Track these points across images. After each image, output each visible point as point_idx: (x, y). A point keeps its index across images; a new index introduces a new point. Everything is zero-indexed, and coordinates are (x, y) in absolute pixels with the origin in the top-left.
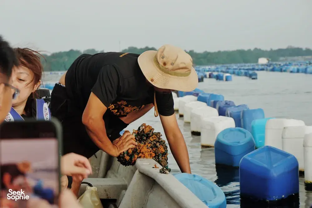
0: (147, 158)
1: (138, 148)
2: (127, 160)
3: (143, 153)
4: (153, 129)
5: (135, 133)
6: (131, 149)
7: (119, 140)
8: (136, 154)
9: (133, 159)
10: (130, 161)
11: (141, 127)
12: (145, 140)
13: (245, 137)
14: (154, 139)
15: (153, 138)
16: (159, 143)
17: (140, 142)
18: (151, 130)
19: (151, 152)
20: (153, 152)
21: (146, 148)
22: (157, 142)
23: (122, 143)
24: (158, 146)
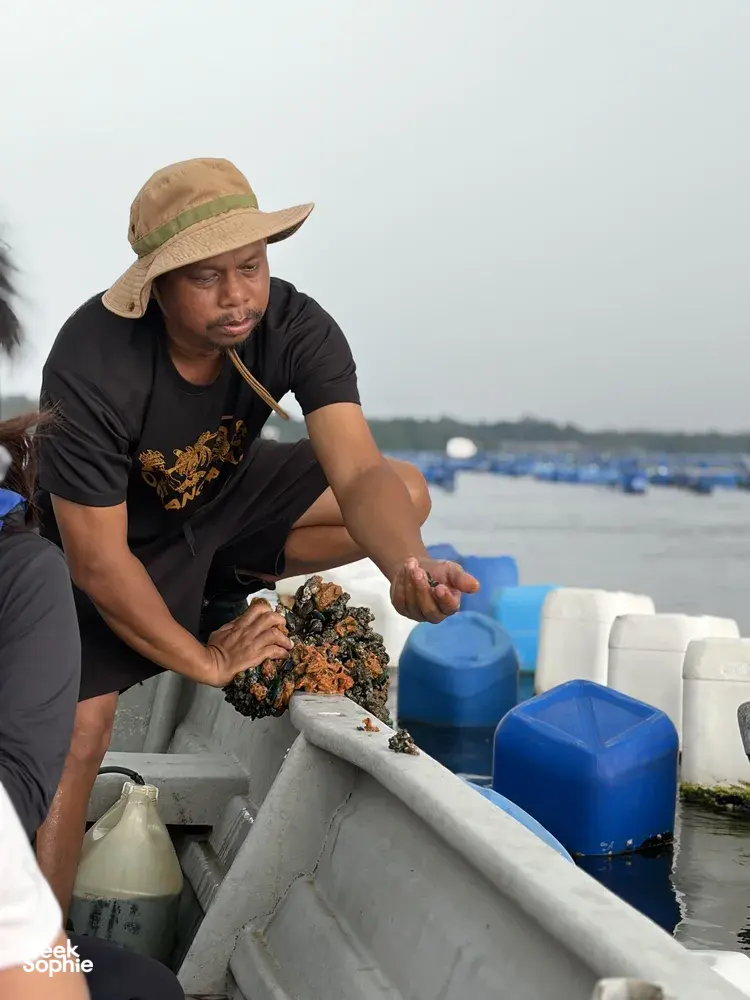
0: (326, 692)
1: (295, 657)
2: (259, 699)
3: (313, 676)
4: (347, 597)
5: (286, 607)
6: (274, 660)
7: (233, 631)
8: (290, 680)
9: (279, 695)
10: (268, 700)
11: (307, 589)
12: (318, 633)
13: (493, 642)
14: (349, 628)
15: (345, 625)
16: (365, 645)
17: (303, 639)
18: (340, 598)
19: (339, 671)
20: (348, 674)
21: (326, 658)
22: (357, 641)
23: (242, 639)
24: (360, 653)
